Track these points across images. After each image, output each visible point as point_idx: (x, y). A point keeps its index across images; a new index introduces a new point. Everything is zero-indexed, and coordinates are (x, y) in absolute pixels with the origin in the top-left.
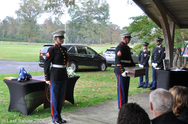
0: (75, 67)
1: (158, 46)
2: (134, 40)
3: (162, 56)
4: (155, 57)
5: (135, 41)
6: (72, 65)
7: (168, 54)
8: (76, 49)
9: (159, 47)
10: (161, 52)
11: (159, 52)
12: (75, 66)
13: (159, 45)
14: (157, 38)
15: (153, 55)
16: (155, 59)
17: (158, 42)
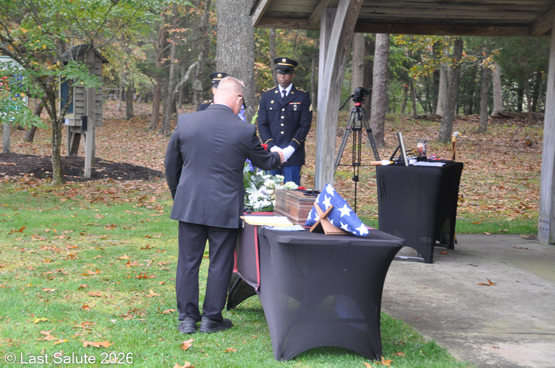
3: (303, 122)
4: (282, 125)
7: (332, 116)
10: (300, 108)
11: (295, 109)
13: (286, 85)
14: (284, 60)
15: (267, 119)
16: (282, 133)
17: (287, 76)
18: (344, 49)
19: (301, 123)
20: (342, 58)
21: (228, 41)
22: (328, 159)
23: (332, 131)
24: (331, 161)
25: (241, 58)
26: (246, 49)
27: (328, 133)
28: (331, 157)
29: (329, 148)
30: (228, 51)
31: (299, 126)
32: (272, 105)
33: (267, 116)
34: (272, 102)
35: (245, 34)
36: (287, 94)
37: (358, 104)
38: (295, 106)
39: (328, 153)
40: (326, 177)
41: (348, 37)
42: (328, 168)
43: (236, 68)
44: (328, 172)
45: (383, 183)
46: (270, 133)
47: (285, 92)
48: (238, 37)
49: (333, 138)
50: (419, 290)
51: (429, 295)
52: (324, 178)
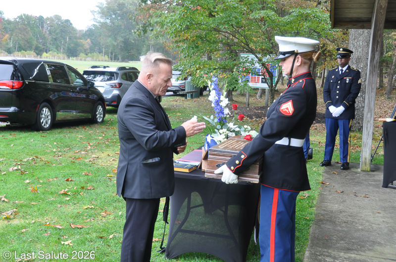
0: (50, 117)
1: (340, 68)
2: (40, 46)
3: (353, 90)
4: (338, 92)
5: (44, 47)
6: (43, 111)
7: (372, 87)
8: (49, 73)
9: (344, 69)
10: (351, 81)
11: (347, 82)
12: (49, 113)
13: (343, 66)
14: (341, 49)
15: (329, 88)
16: (337, 97)
17: (343, 60)
18: (378, 41)
19: (351, 91)
20: (377, 47)
21: (354, 39)
22: (369, 115)
23: (372, 97)
24: (371, 117)
25: (362, 50)
26: (366, 44)
27: (369, 98)
28: (371, 115)
30: (354, 46)
31: (349, 92)
32: (333, 79)
33: (329, 86)
34: (333, 77)
35: (366, 34)
36: (343, 72)
38: (348, 80)
39: (368, 112)
40: (367, 128)
41: (379, 32)
42: (368, 122)
43: (358, 56)
44: (369, 125)
45: (387, 134)
46: (330, 97)
47: (342, 70)
48: (361, 37)
49: (373, 102)
50: (371, 214)
51: (371, 219)
52: (365, 129)
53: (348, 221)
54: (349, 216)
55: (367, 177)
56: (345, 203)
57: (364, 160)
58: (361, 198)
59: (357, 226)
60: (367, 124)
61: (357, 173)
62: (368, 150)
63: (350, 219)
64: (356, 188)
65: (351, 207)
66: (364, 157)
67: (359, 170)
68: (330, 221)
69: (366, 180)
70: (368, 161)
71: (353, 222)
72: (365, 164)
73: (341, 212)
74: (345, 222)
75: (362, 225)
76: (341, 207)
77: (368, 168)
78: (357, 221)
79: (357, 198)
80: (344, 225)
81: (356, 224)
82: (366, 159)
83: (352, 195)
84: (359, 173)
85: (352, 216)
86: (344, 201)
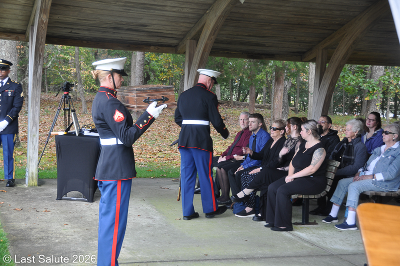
3: (16, 104)
9: (5, 81)
10: (14, 94)
11: (9, 95)
13: (3, 78)
17: (3, 72)
18: (40, 55)
19: (14, 105)
20: (39, 61)
22: (34, 129)
23: (36, 111)
24: (36, 131)
27: (33, 112)
28: (36, 129)
29: (34, 122)
31: (12, 106)
36: (4, 84)
37: (66, 93)
38: (10, 93)
39: (34, 125)
40: (33, 142)
41: (41, 46)
42: (34, 136)
44: (35, 139)
45: (60, 147)
47: (2, 83)
49: (37, 115)
50: (60, 226)
51: (63, 231)
52: (31, 143)
53: (43, 237)
54: (41, 231)
55: (38, 192)
56: (30, 220)
57: (31, 175)
58: (43, 213)
59: (53, 240)
60: (33, 138)
61: (25, 189)
62: (34, 164)
63: (43, 234)
64: (33, 204)
65: (38, 223)
66: (30, 172)
67: (26, 186)
68: (25, 239)
69: (37, 195)
70: (35, 176)
71: (48, 237)
72: (33, 179)
73: (31, 229)
74: (40, 239)
75: (57, 238)
76: (29, 225)
77: (35, 182)
78: (51, 235)
79: (40, 214)
80: (40, 241)
81: (52, 238)
82: (32, 174)
83: (33, 211)
84: (28, 189)
85: (43, 232)
86: (28, 218)
